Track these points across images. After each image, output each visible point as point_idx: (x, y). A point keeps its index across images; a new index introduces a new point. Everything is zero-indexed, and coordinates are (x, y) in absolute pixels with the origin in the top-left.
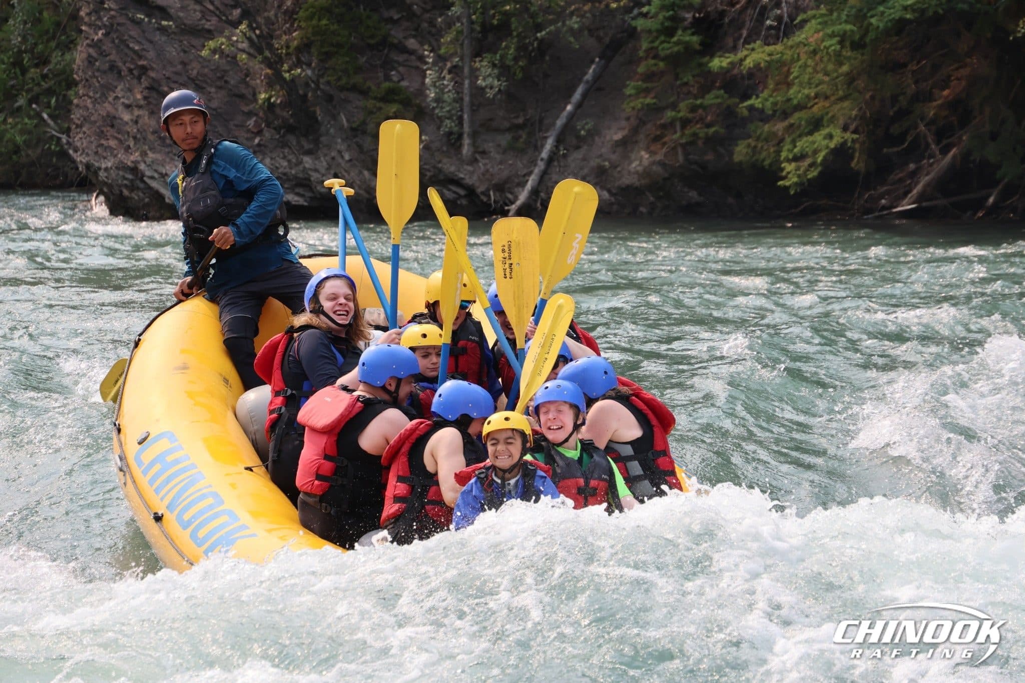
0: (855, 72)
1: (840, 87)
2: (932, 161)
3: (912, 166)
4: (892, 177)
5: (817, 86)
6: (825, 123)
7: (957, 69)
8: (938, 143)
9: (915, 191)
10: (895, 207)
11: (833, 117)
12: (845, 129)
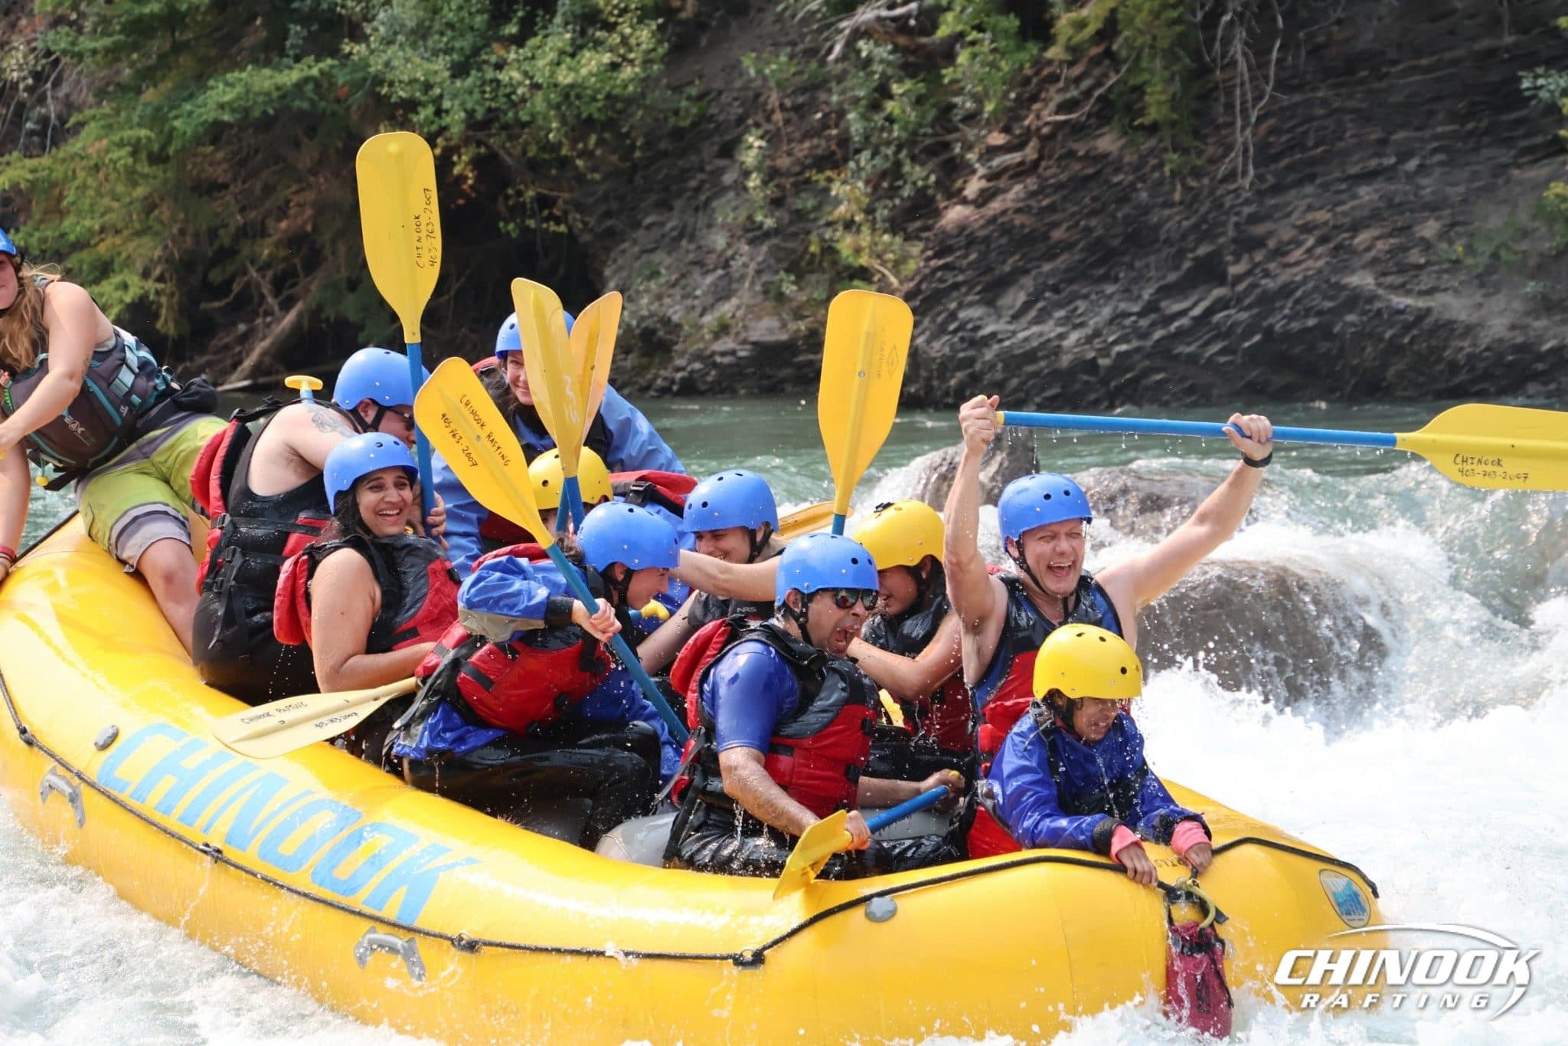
0: (156, 195)
1: (135, 217)
2: (269, 319)
3: (242, 327)
4: (214, 342)
5: (102, 215)
6: (116, 266)
7: (297, 192)
8: (276, 296)
9: (248, 363)
10: (221, 384)
11: (129, 257)
12: (146, 274)
